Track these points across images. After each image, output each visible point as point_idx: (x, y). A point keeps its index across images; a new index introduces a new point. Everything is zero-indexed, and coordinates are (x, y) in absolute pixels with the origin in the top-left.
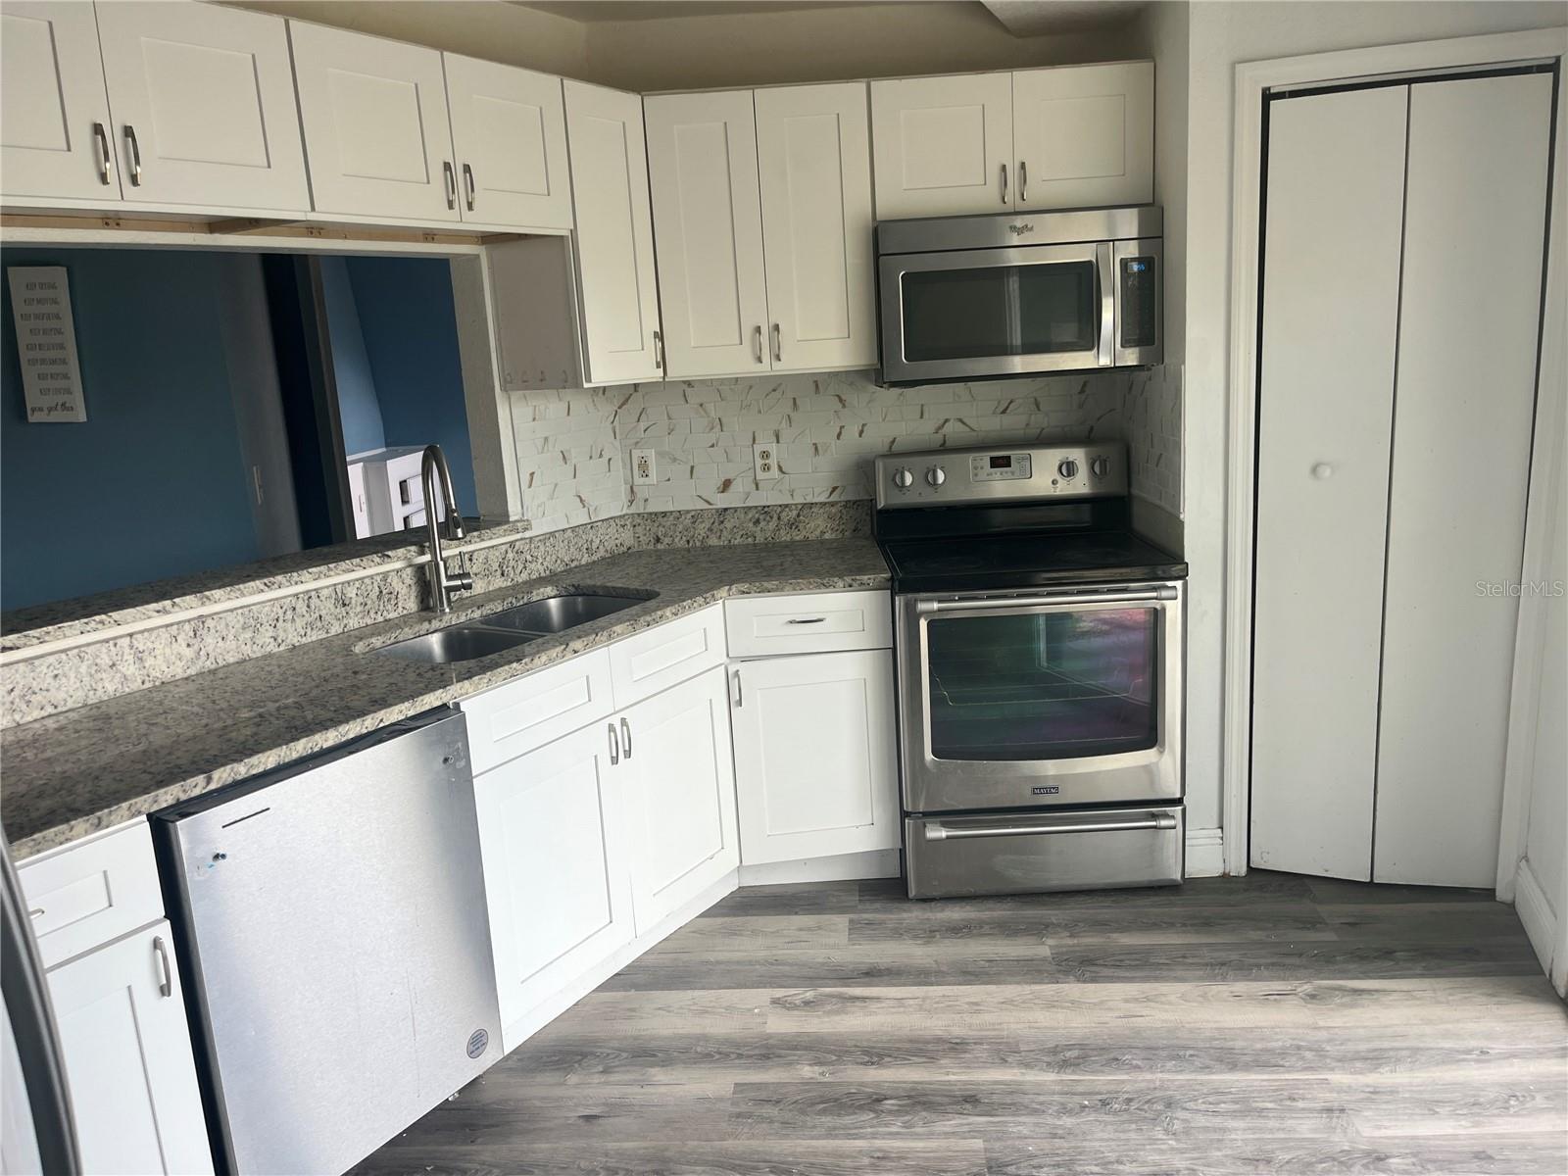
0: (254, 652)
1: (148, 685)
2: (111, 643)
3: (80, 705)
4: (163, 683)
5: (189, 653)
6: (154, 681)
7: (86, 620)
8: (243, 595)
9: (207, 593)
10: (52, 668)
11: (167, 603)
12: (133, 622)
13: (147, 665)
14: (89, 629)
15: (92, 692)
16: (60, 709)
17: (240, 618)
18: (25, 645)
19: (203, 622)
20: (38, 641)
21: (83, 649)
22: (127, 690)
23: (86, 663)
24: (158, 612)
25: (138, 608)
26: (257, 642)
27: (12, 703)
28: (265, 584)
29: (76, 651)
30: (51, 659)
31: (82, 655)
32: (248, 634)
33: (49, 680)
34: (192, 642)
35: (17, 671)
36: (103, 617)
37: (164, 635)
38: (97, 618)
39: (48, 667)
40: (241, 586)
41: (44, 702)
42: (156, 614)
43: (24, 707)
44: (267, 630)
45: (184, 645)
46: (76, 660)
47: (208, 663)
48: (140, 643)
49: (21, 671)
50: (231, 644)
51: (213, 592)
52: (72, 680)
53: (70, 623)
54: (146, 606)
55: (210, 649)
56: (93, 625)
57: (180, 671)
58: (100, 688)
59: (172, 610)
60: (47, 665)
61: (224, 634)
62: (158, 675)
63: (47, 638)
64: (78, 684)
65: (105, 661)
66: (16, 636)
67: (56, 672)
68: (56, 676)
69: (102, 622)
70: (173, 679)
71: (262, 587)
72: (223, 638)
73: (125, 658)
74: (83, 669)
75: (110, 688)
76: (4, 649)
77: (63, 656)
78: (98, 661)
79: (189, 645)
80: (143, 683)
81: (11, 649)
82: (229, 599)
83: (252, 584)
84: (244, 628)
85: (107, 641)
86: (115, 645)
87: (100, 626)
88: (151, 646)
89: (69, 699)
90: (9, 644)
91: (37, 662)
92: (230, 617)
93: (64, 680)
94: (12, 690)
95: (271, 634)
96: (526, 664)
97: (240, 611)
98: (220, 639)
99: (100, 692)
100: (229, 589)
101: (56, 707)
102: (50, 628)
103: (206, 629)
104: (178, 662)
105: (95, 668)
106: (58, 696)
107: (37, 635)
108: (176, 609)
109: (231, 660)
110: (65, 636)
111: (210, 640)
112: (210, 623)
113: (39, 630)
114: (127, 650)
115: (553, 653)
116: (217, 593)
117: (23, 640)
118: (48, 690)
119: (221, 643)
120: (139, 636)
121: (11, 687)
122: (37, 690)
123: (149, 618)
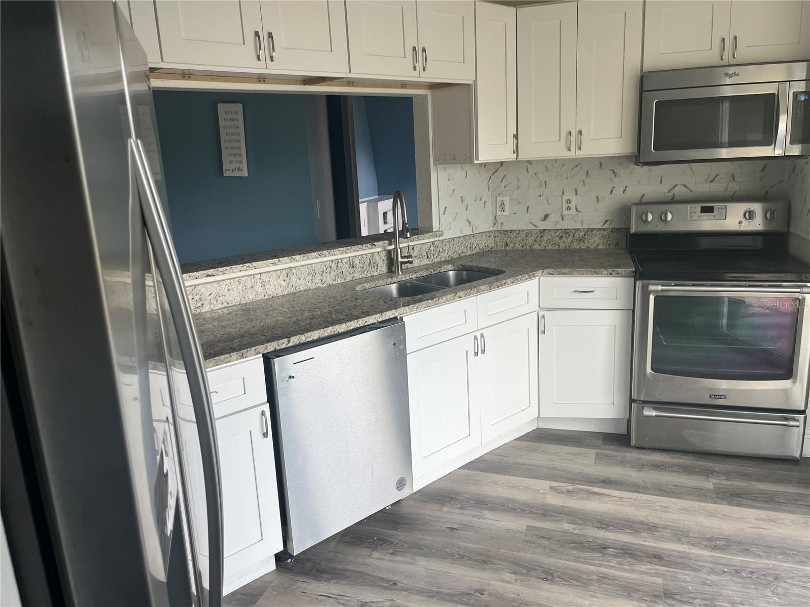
0: (312, 286)
1: (266, 297)
2: (252, 277)
3: (238, 303)
4: (273, 297)
5: (284, 284)
6: (269, 296)
7: (242, 265)
8: (309, 259)
9: (293, 257)
10: (227, 286)
11: (276, 260)
12: (262, 267)
13: (266, 288)
14: (243, 269)
15: (243, 298)
16: (229, 305)
17: (307, 269)
18: (217, 275)
19: (291, 270)
20: (222, 273)
21: (240, 278)
22: (258, 299)
23: (241, 284)
24: (272, 264)
25: (264, 261)
26: (314, 281)
27: (210, 300)
28: (319, 254)
29: (237, 279)
30: (227, 282)
31: (240, 281)
32: (310, 278)
33: (226, 291)
34: (286, 279)
35: (213, 286)
36: (249, 264)
37: (274, 275)
38: (247, 265)
40: (308, 254)
41: (223, 301)
43: (215, 302)
44: (318, 276)
45: (283, 280)
46: (237, 283)
47: (292, 289)
48: (264, 277)
49: (215, 286)
50: (302, 281)
51: (296, 256)
52: (235, 292)
53: (235, 266)
54: (268, 261)
55: (293, 283)
56: (245, 268)
57: (280, 292)
58: (246, 297)
59: (278, 263)
61: (300, 276)
62: (271, 293)
63: (226, 272)
64: (238, 294)
65: (249, 285)
66: (213, 270)
67: (229, 288)
68: (229, 290)
69: (249, 267)
70: (277, 295)
71: (317, 255)
73: (258, 283)
74: (240, 287)
75: (251, 298)
76: (208, 276)
77: (232, 280)
78: (246, 284)
79: (284, 280)
80: (264, 296)
81: (211, 276)
82: (303, 260)
83: (313, 254)
84: (308, 275)
85: (250, 276)
86: (254, 278)
87: (248, 268)
88: (269, 280)
90: (210, 274)
91: (221, 283)
92: (303, 268)
93: (232, 292)
94: (210, 294)
95: (320, 278)
96: (435, 300)
97: (307, 266)
98: (298, 279)
99: (246, 299)
100: (303, 255)
101: (228, 304)
102: (227, 268)
103: (292, 274)
104: (279, 288)
105: (245, 287)
106: (229, 299)
107: (222, 270)
108: (280, 263)
109: (302, 289)
110: (233, 272)
111: (293, 279)
112: (294, 271)
113: (223, 268)
114: (258, 281)
115: (449, 297)
116: (298, 257)
117: (216, 272)
118: (225, 296)
119: (298, 281)
120: (264, 274)
121: (210, 293)
122: (221, 295)
123: (269, 266)
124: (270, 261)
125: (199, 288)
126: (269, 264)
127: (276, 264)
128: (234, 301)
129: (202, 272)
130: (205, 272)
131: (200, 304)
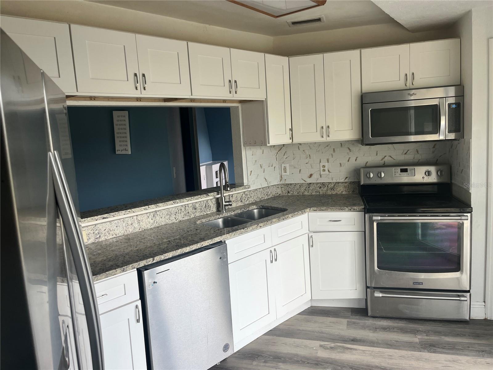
0: (170, 222)
1: (140, 230)
3: (123, 235)
4: (144, 230)
5: (152, 221)
6: (142, 229)
7: (126, 211)
8: (167, 205)
9: (158, 204)
11: (147, 207)
12: (138, 212)
13: (141, 224)
14: (126, 213)
15: (126, 231)
16: (117, 236)
17: (166, 212)
18: (109, 217)
19: (156, 213)
20: (113, 216)
21: (124, 219)
22: (135, 231)
23: (125, 223)
24: (144, 209)
25: (139, 208)
26: (170, 219)
27: (105, 233)
28: (174, 202)
29: (122, 219)
30: (116, 221)
31: (124, 221)
32: (168, 217)
33: (115, 227)
34: (153, 218)
35: (107, 224)
36: (130, 210)
37: (146, 216)
38: (128, 210)
39: (115, 224)
40: (167, 202)
41: (113, 234)
42: (144, 210)
43: (108, 235)
44: (173, 216)
45: (151, 219)
46: (122, 222)
47: (157, 224)
48: (139, 218)
49: (108, 224)
50: (163, 219)
51: (159, 204)
52: (121, 227)
53: (121, 212)
54: (141, 208)
55: (158, 220)
56: (127, 212)
57: (149, 226)
59: (148, 209)
60: (115, 223)
61: (162, 216)
62: (143, 227)
63: (115, 216)
64: (122, 229)
65: (130, 223)
66: (107, 214)
67: (117, 225)
68: (117, 226)
69: (130, 212)
70: (147, 229)
71: (173, 203)
72: (161, 218)
73: (135, 222)
74: (124, 225)
75: (131, 230)
76: (104, 218)
77: (119, 221)
78: (128, 222)
79: (152, 219)
80: (139, 229)
81: (106, 218)
82: (163, 206)
83: (170, 202)
84: (167, 215)
85: (131, 217)
86: (133, 218)
87: (129, 213)
88: (142, 219)
89: (120, 233)
90: (105, 217)
91: (112, 222)
92: (163, 211)
93: (119, 228)
96: (245, 230)
97: (166, 210)
99: (128, 231)
100: (163, 203)
101: (116, 235)
102: (116, 213)
103: (157, 215)
104: (149, 224)
105: (127, 224)
106: (117, 232)
107: (113, 214)
108: (149, 208)
109: (163, 224)
110: (120, 215)
111: (158, 218)
112: (158, 213)
113: (113, 213)
114: (136, 220)
115: (254, 227)
116: (160, 204)
117: (109, 216)
118: (114, 230)
119: (161, 219)
120: (139, 216)
121: (105, 229)
122: (112, 230)
123: (142, 211)
124: (143, 207)
125: (98, 226)
126: (142, 210)
127: (147, 210)
128: (120, 234)
129: (100, 216)
130: (102, 216)
131: (98, 236)
